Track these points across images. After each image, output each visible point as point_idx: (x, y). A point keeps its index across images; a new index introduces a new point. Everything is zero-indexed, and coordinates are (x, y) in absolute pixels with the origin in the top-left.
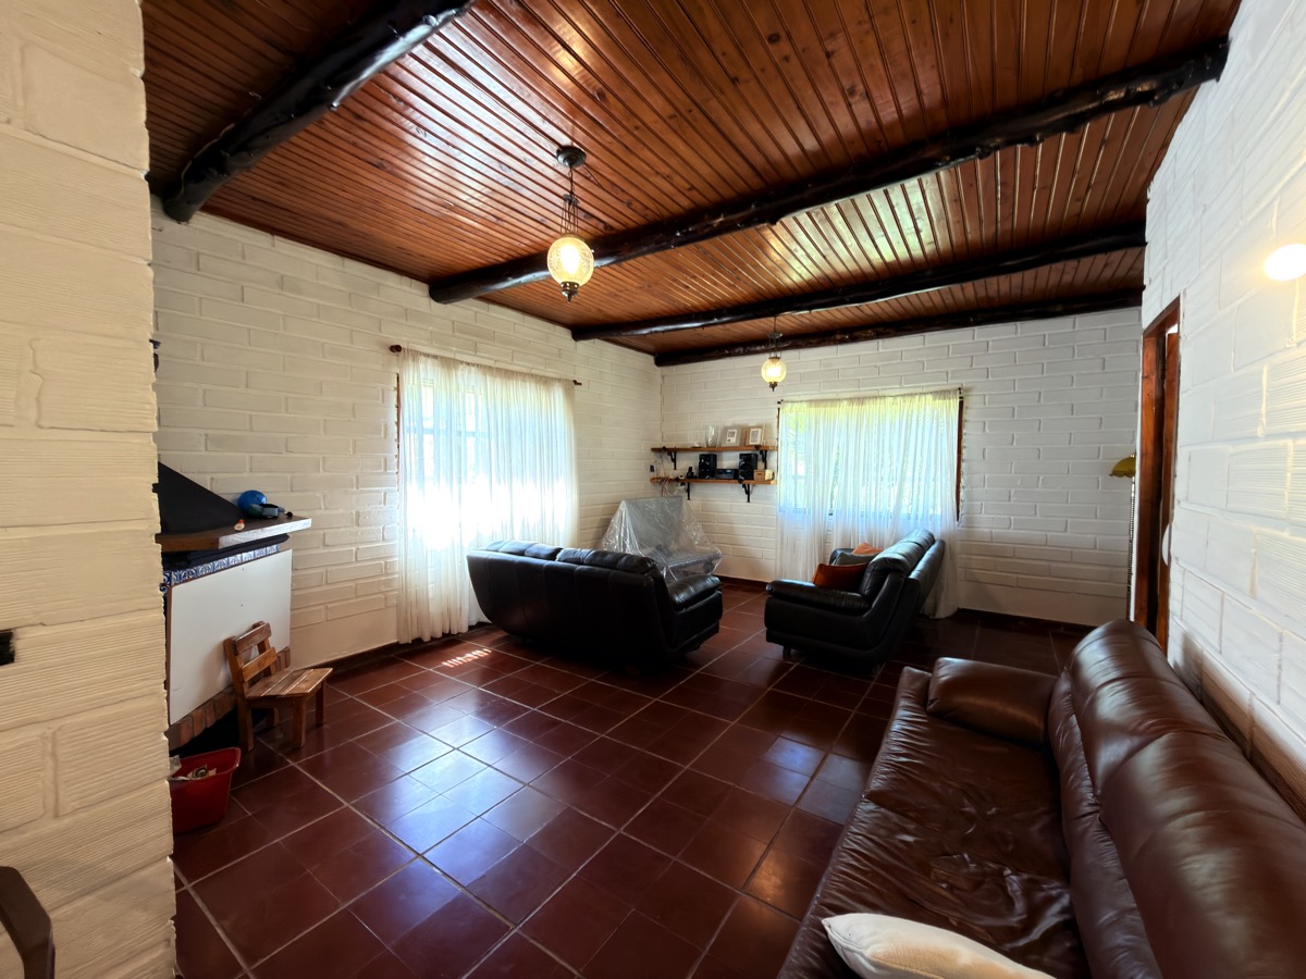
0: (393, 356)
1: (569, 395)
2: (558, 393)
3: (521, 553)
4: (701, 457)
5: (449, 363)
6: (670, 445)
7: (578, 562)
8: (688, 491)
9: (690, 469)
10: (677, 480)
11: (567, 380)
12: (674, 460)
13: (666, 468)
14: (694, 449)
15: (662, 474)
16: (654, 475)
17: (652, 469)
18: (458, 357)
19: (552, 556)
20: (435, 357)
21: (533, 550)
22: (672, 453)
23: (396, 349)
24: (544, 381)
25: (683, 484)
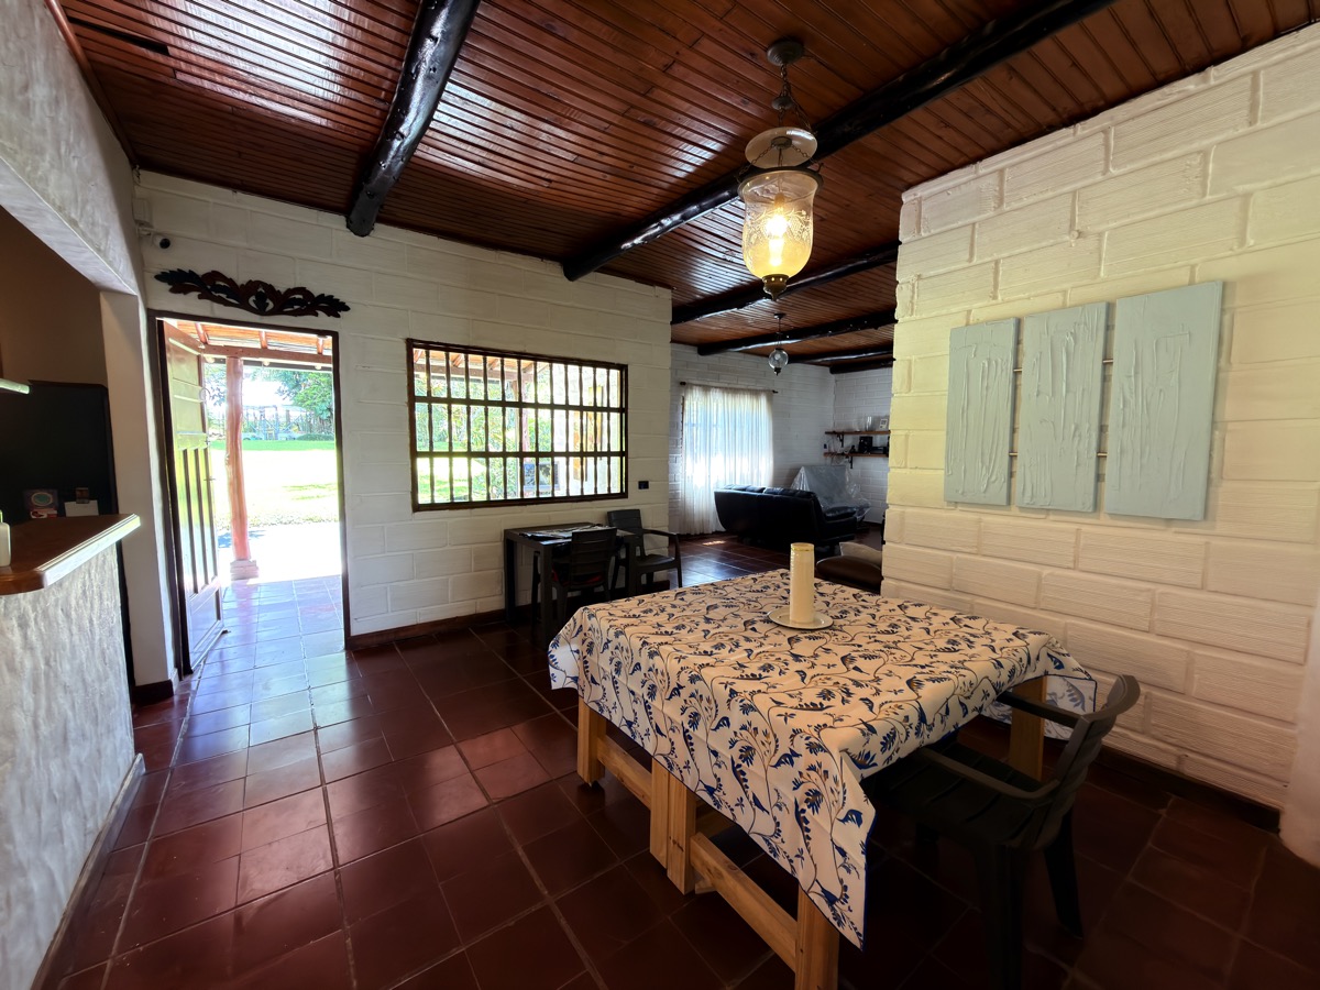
0: (683, 388)
1: (770, 400)
2: (763, 401)
3: (744, 490)
4: (861, 438)
5: (706, 388)
6: (838, 429)
7: (775, 493)
8: (851, 462)
9: (853, 447)
10: (843, 454)
11: (769, 391)
12: (842, 441)
13: (836, 446)
14: (856, 433)
15: (832, 450)
16: (826, 450)
17: (825, 446)
18: (711, 384)
19: (761, 490)
20: (700, 385)
21: (750, 488)
22: (839, 435)
23: (683, 384)
24: (755, 393)
25: (847, 457)
